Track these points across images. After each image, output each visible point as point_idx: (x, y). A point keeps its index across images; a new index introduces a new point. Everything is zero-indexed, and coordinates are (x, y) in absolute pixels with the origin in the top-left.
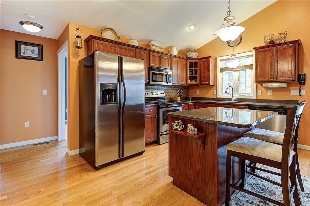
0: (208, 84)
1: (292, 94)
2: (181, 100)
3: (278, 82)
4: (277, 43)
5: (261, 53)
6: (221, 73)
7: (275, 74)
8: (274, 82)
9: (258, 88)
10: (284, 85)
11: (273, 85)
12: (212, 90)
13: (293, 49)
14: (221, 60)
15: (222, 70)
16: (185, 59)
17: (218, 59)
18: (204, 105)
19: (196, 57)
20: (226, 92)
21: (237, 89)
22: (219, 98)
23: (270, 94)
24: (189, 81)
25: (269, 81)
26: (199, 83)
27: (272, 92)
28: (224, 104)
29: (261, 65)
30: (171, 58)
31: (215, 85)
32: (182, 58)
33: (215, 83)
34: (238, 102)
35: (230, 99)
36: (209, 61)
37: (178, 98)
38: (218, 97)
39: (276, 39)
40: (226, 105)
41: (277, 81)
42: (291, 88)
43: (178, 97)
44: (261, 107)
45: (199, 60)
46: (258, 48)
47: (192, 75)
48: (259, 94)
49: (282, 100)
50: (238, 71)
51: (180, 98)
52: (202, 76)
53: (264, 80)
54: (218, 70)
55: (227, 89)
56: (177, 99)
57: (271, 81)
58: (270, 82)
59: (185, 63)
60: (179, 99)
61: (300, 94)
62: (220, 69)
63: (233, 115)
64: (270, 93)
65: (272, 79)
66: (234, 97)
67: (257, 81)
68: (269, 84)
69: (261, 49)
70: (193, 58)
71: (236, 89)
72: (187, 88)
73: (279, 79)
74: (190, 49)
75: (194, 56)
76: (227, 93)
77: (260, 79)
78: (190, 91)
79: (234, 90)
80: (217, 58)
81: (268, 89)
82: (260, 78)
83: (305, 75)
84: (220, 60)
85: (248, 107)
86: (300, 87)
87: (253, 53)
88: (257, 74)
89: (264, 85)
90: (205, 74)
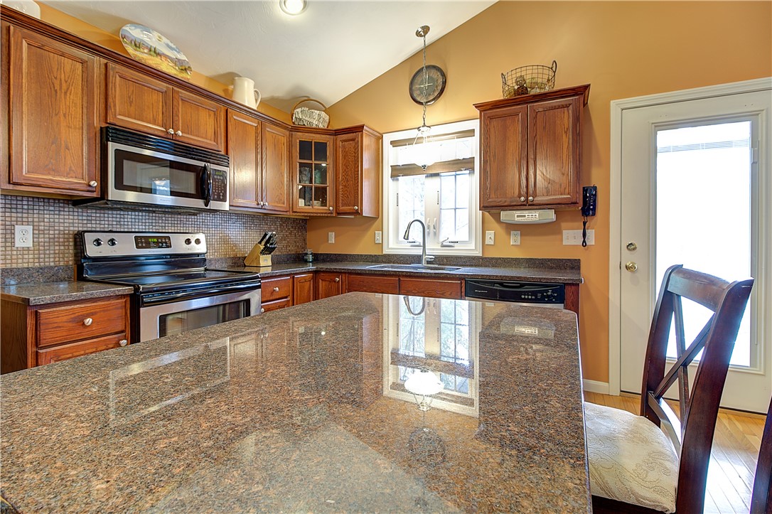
0: (358, 213)
1: (565, 243)
2: (275, 263)
3: (537, 207)
4: (533, 92)
5: (494, 122)
6: (395, 182)
7: (530, 183)
8: (527, 207)
9: (486, 225)
10: (550, 215)
11: (525, 216)
12: (369, 233)
13: (573, 111)
14: (395, 143)
15: (398, 171)
16: (286, 128)
17: (387, 139)
18: (344, 278)
19: (321, 126)
20: (406, 237)
21: (434, 228)
22: (389, 255)
23: (514, 244)
24: (301, 202)
25: (515, 203)
26: (331, 208)
27: (519, 237)
28: (399, 276)
29: (494, 156)
30: (227, 110)
31: (377, 217)
32: (275, 123)
33: (379, 211)
34: (436, 266)
35: (418, 259)
36: (358, 141)
37: (262, 257)
38: (386, 251)
39: (534, 81)
40: (406, 276)
41: (534, 202)
42: (563, 225)
43: (263, 253)
44: (497, 283)
45: (332, 137)
46: (488, 107)
47: (311, 182)
48: (489, 241)
49: (542, 259)
50: (437, 175)
51: (270, 256)
52: (341, 187)
53: (504, 200)
54: (387, 172)
55: (409, 227)
56: (258, 259)
57: (521, 205)
58: (518, 207)
59: (284, 140)
60: (266, 261)
61: (584, 241)
62: (390, 168)
63: (426, 303)
64: (515, 239)
65: (523, 199)
66: (428, 252)
67: (485, 205)
68: (515, 212)
69: (495, 110)
70: (314, 126)
71: (432, 227)
72: (303, 224)
73: (539, 199)
74: (306, 98)
75: (315, 122)
76: (410, 240)
77: (494, 199)
78: (311, 236)
79: (427, 231)
80: (384, 135)
81: (511, 227)
82: (492, 195)
83: (595, 188)
84: (392, 143)
85: (463, 282)
86: (585, 223)
87: (475, 125)
88: (485, 184)
89: (504, 215)
90: (347, 181)
